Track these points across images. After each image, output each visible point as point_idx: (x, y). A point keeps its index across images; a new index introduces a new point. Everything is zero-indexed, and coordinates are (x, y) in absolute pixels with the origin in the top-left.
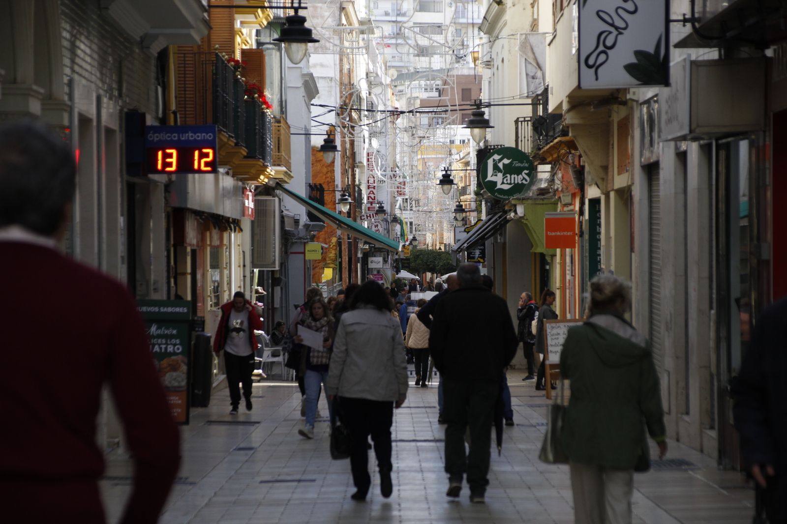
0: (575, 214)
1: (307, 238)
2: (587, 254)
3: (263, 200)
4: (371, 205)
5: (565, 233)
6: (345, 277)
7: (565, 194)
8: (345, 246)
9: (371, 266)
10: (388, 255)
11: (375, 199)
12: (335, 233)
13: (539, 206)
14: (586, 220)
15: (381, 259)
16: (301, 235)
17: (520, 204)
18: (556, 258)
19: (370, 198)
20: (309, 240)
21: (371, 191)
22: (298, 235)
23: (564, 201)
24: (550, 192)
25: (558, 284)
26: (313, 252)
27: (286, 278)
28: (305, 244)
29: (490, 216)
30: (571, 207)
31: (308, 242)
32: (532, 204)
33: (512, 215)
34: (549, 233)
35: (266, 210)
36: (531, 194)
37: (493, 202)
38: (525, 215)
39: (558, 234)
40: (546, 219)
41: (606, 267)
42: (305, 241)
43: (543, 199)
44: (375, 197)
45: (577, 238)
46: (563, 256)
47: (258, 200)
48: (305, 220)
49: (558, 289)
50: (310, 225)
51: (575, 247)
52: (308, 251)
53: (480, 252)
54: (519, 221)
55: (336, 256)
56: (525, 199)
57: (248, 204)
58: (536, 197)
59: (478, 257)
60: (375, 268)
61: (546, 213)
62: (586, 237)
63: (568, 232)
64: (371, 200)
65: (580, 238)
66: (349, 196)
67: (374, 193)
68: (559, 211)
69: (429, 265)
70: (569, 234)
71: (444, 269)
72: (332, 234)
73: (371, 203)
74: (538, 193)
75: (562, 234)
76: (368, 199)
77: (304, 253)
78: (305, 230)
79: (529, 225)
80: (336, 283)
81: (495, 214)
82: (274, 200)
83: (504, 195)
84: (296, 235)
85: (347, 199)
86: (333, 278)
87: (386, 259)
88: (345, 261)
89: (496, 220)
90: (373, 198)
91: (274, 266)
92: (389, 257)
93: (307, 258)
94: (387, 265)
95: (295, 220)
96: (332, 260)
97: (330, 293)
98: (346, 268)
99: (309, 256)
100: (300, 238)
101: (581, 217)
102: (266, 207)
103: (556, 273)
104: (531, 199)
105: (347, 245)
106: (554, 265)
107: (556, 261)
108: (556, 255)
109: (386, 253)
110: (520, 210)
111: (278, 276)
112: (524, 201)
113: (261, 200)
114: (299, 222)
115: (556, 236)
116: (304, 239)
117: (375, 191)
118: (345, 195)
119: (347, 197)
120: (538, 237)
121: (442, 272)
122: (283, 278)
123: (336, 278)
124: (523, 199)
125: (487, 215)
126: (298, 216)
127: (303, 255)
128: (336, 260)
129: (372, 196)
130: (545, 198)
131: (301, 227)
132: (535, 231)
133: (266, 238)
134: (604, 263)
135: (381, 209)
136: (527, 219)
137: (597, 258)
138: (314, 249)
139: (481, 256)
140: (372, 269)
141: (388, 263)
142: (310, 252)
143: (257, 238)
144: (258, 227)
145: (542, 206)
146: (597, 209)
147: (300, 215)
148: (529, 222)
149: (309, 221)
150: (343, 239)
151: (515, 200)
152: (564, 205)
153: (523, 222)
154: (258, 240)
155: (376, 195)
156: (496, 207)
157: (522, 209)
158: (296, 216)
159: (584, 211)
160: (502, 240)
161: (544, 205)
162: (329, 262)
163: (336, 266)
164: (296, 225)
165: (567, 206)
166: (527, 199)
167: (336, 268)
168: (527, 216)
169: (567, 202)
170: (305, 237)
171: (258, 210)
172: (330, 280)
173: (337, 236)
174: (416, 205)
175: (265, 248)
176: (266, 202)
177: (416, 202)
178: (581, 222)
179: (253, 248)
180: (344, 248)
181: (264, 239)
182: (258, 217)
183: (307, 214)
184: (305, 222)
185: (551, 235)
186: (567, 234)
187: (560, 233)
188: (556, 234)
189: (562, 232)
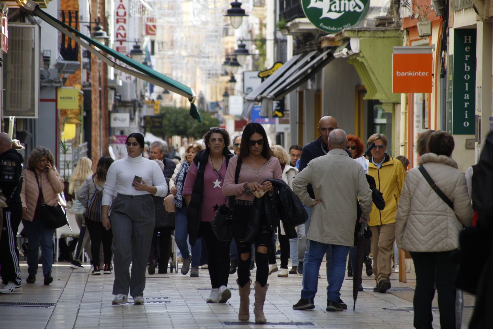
0: (432, 49)
1: (60, 82)
2: (451, 100)
3: (19, 28)
4: (121, 44)
5: (419, 74)
6: (95, 136)
7: (423, 23)
8: (95, 94)
9: (114, 124)
10: (135, 111)
11: (125, 36)
13: (379, 40)
14: (451, 56)
15: (126, 116)
16: (51, 78)
17: (354, 37)
18: (400, 106)
19: (119, 36)
20: (62, 84)
21: (120, 27)
22: (48, 77)
24: (393, 23)
25: (402, 141)
26: (68, 100)
27: (31, 132)
28: (57, 88)
30: (427, 41)
31: (60, 87)
32: (370, 37)
33: (345, 50)
34: (397, 73)
35: (22, 40)
36: (365, 25)
37: (301, 38)
38: (360, 52)
39: (410, 74)
40: (395, 55)
41: (483, 114)
42: (57, 85)
43: (384, 31)
44: (125, 34)
45: (434, 80)
46: (410, 103)
47: (12, 27)
48: (57, 58)
49: (402, 146)
50: (64, 64)
51: (430, 91)
52: (61, 98)
53: (277, 104)
54: (352, 59)
55: (80, 109)
56: (361, 31)
57: (5, 33)
58: (375, 28)
59: (276, 110)
60: (118, 128)
62: (450, 77)
63: (422, 71)
64: (120, 38)
65: (441, 79)
66: (104, 30)
67: (124, 29)
68: (404, 44)
69: (177, 127)
71: (199, 132)
72: (74, 79)
73: (121, 42)
74: (377, 24)
75: (415, 74)
76: (117, 36)
77: (56, 101)
78: (57, 70)
79: (366, 64)
80: (79, 144)
81: (305, 54)
82: (34, 28)
83: (332, 27)
84: (46, 77)
85: (101, 34)
86: (76, 137)
87: (133, 116)
88: (96, 114)
89: (307, 63)
90: (123, 35)
91: (33, 113)
92: (137, 113)
93: (59, 107)
94: (133, 123)
95: (44, 57)
96: (75, 113)
97: (75, 156)
98: (97, 123)
100: (51, 81)
101: (443, 52)
102: (22, 36)
103: (399, 126)
104: (369, 31)
105: (98, 94)
106: (397, 116)
107: (400, 110)
108: (400, 103)
109: (132, 108)
110: (355, 45)
111: (22, 130)
112: (360, 33)
113: (16, 27)
114: (49, 60)
115: (407, 77)
116: (56, 82)
117: (125, 26)
118: (99, 29)
119: (101, 31)
120: (377, 79)
121: (197, 135)
122: (28, 132)
123: (80, 137)
124: (359, 31)
125: (294, 54)
126: (49, 52)
127: (54, 103)
128: (80, 114)
129: (122, 32)
130: (386, 30)
131: (51, 67)
132: (373, 73)
133: (21, 77)
134: (481, 108)
135: (137, 49)
136: (363, 57)
137: (465, 104)
138: (68, 96)
139: (279, 108)
140: (114, 128)
141: (134, 120)
142: (64, 100)
143: (10, 76)
144: (12, 63)
145: (382, 39)
146: (465, 42)
147: (50, 51)
148: (366, 60)
149: (62, 60)
150: (94, 86)
151: (348, 32)
152: (420, 37)
153: (358, 60)
154: (12, 79)
155: (127, 32)
156: (307, 45)
157: (357, 44)
158: (45, 52)
159: (447, 45)
160: (315, 87)
161: (385, 39)
162: (72, 116)
163: (81, 121)
164: (45, 64)
165: (425, 37)
166: (364, 31)
167: (80, 124)
168: (364, 53)
169: (425, 33)
170: (57, 80)
171: (12, 41)
172: (73, 139)
173: (82, 82)
174: (161, 49)
175: (21, 90)
176: (22, 30)
177: (161, 45)
178: (442, 58)
179: (5, 90)
180: (95, 98)
181: (20, 78)
182: (12, 50)
183: (60, 50)
184: (57, 60)
185: (401, 76)
186: (421, 74)
187: (413, 74)
188: (407, 74)
189: (415, 72)
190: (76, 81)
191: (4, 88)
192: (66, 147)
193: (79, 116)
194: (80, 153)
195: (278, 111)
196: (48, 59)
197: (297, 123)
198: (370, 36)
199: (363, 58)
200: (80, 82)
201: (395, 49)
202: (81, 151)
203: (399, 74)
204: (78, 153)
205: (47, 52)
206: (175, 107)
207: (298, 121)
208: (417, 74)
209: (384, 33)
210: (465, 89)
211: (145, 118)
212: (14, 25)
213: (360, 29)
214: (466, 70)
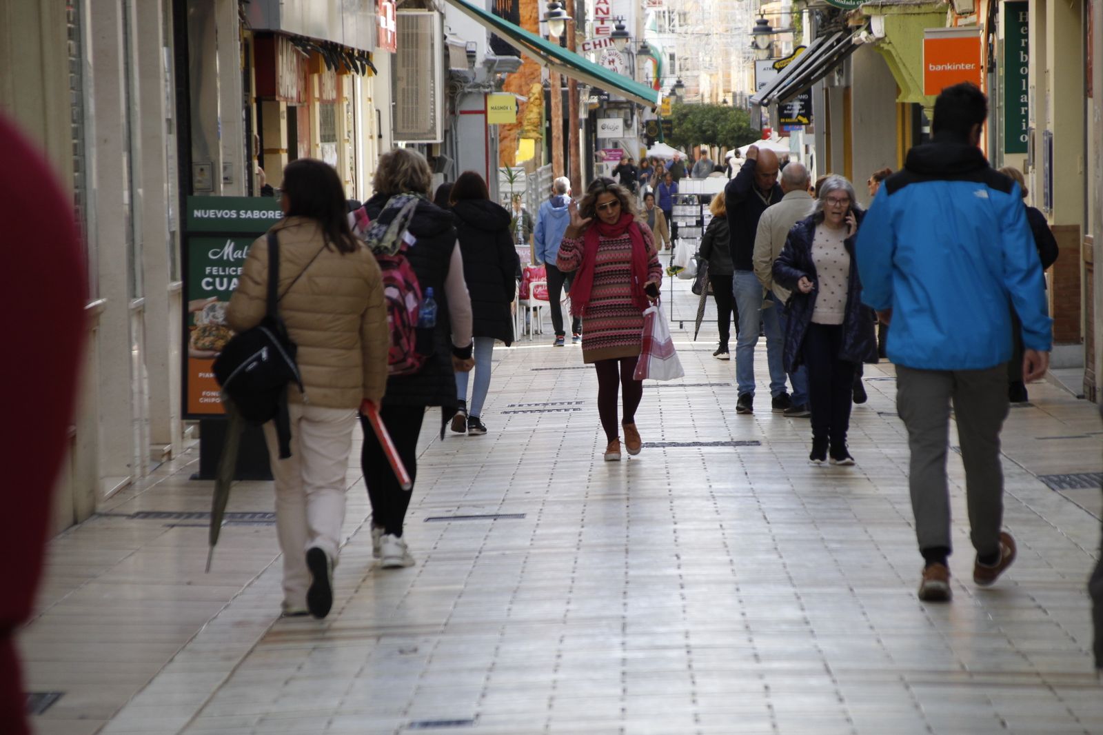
0: (979, 30)
1: (490, 86)
2: (1002, 104)
3: (412, 16)
4: (602, 23)
5: (962, 66)
6: (558, 155)
8: (556, 98)
9: (602, 134)
10: (632, 114)
11: (608, 13)
12: (538, 76)
13: (912, 18)
14: (1000, 42)
15: (619, 122)
16: (478, 80)
17: (877, 15)
19: (599, 12)
20: (494, 89)
22: (474, 79)
23: (959, 6)
26: (502, 110)
27: (452, 157)
28: (486, 95)
29: (819, 40)
30: (973, 18)
31: (491, 92)
32: (899, 14)
33: (863, 34)
34: (931, 66)
35: (417, 34)
37: (826, 13)
38: (886, 36)
39: (949, 67)
40: (926, 41)
41: (1037, 125)
42: (487, 90)
44: (608, 9)
45: (982, 75)
47: (403, 16)
48: (485, 52)
50: (495, 61)
52: (492, 108)
53: (801, 105)
54: (876, 47)
55: (541, 118)
56: (886, 6)
57: (386, 25)
58: (906, 2)
59: (799, 114)
60: (609, 139)
61: (925, 30)
62: (1001, 71)
63: (965, 63)
64: (601, 15)
65: (989, 75)
66: (564, 7)
67: (606, 2)
68: (948, 25)
69: (704, 132)
70: (968, 67)
71: (732, 138)
72: (532, 76)
73: (602, 21)
75: (955, 67)
76: (597, 13)
77: (485, 112)
78: (486, 70)
79: (894, 53)
80: (541, 166)
81: (830, 35)
82: (432, 15)
83: (848, 0)
84: (471, 79)
85: (559, 14)
86: (535, 158)
87: (629, 122)
88: (558, 126)
89: (832, 46)
91: (433, 136)
92: (635, 117)
93: (490, 122)
94: (631, 131)
95: (468, 52)
96: (532, 124)
97: (531, 184)
98: (559, 138)
99: (493, 118)
100: (478, 86)
101: (991, 35)
102: (417, 28)
104: (898, 6)
105: (560, 98)
109: (628, 111)
110: (878, 26)
111: (439, 155)
112: (884, 9)
113: (408, 16)
114: (474, 56)
115: (944, 71)
116: (484, 87)
118: (557, 7)
119: (559, 10)
120: (910, 74)
121: (730, 142)
122: (448, 157)
123: (541, 157)
124: (883, 6)
126: (474, 45)
127: (483, 116)
128: (541, 125)
129: (604, 7)
130: (923, 4)
131: (478, 65)
132: (904, 65)
133: (417, 85)
134: (1035, 118)
135: (620, 31)
136: (890, 43)
137: (1021, 110)
138: (502, 105)
139: (803, 111)
140: (604, 140)
141: (632, 128)
142: (496, 111)
143: (401, 85)
144: (403, 66)
145: (917, 16)
146: (1021, 20)
147: (476, 44)
148: (894, 47)
149: (492, 55)
150: (554, 86)
151: (868, 8)
152: (958, 14)
153: (883, 48)
154: (404, 89)
155: (610, 6)
156: (832, 23)
157: (881, 24)
158: (469, 45)
159: (996, 24)
160: (843, 83)
161: (921, 16)
162: (529, 128)
163: (541, 135)
164: (469, 62)
165: (965, 15)
166: (890, 5)
167: (541, 139)
168: (891, 38)
169: (965, 8)
170: (487, 84)
171: (404, 35)
172: (531, 160)
173: (542, 81)
174: (682, 22)
175: (417, 103)
176: (417, 20)
177: (682, 17)
178: (990, 44)
179: (394, 103)
180: (556, 103)
181: (415, 87)
182: (404, 47)
183: (489, 41)
184: (485, 55)
185: (935, 71)
186: (964, 67)
187: (952, 67)
188: (944, 68)
189: (955, 65)
190: (534, 78)
191: (393, 102)
192: (514, 173)
193: (539, 127)
194: (540, 180)
195: (803, 115)
196: (473, 54)
197: (824, 133)
198: (899, 12)
199: (890, 45)
200: (541, 79)
201: (926, 32)
202: (541, 177)
203: (932, 68)
204: (536, 179)
205: (471, 45)
206: (703, 104)
207: (825, 131)
208: (958, 67)
209: (919, 7)
210: (1022, 88)
211: (648, 122)
212: (405, 12)
213: (884, 4)
214: (1022, 60)
